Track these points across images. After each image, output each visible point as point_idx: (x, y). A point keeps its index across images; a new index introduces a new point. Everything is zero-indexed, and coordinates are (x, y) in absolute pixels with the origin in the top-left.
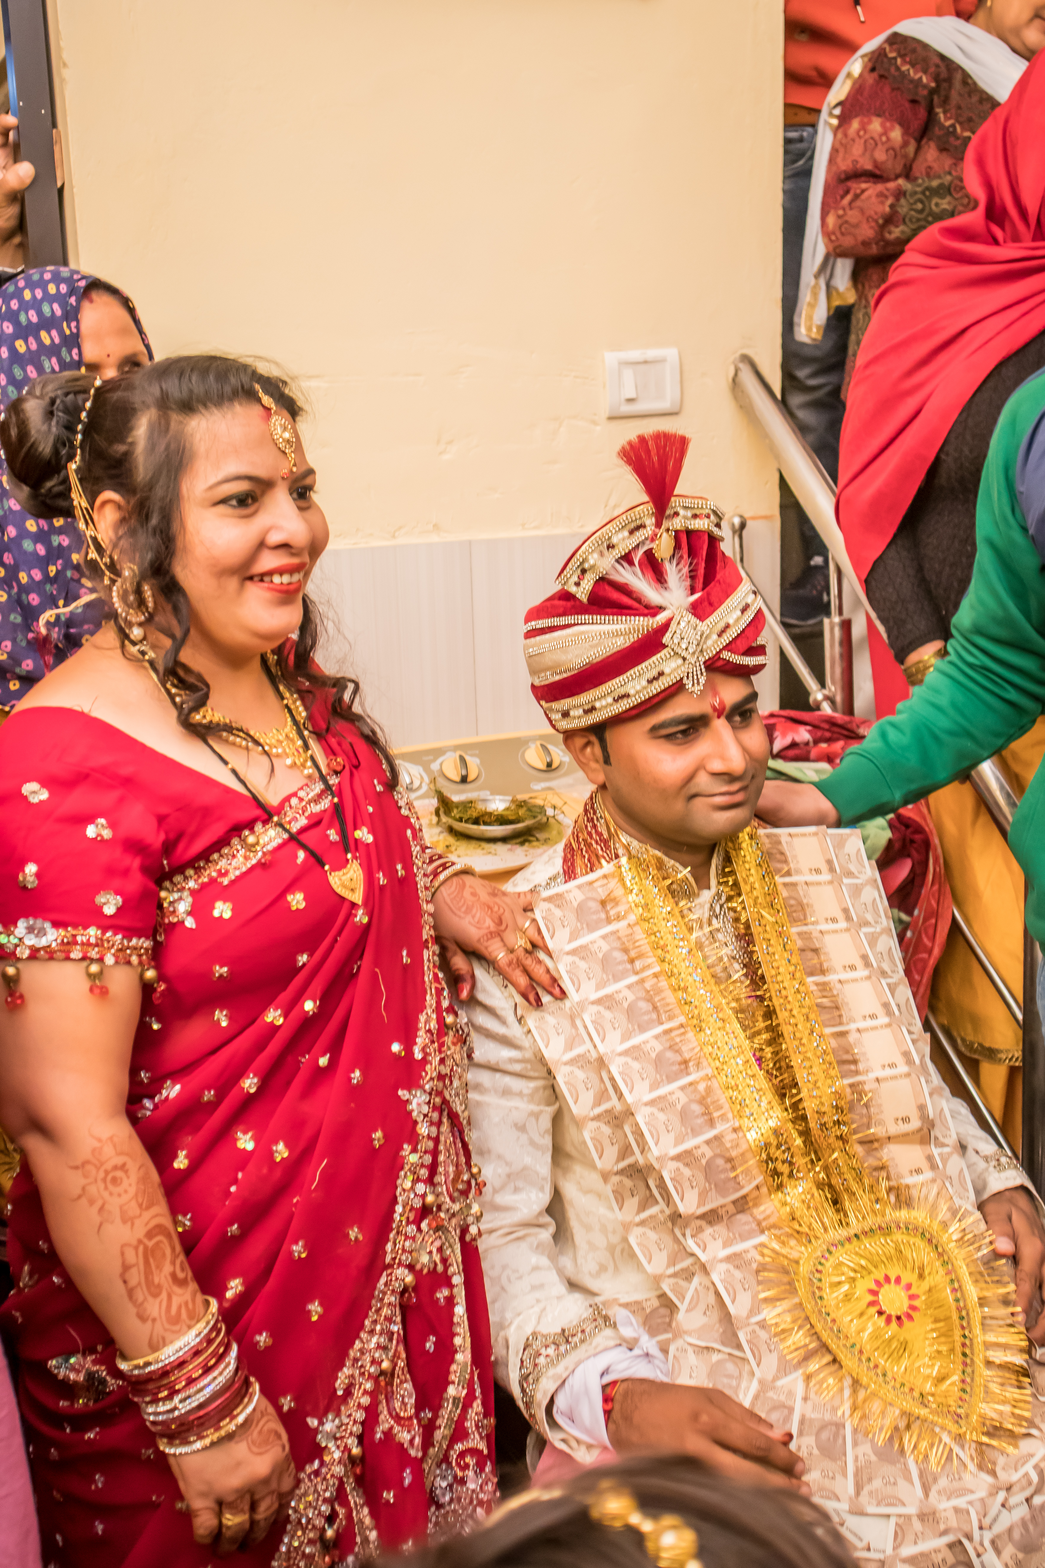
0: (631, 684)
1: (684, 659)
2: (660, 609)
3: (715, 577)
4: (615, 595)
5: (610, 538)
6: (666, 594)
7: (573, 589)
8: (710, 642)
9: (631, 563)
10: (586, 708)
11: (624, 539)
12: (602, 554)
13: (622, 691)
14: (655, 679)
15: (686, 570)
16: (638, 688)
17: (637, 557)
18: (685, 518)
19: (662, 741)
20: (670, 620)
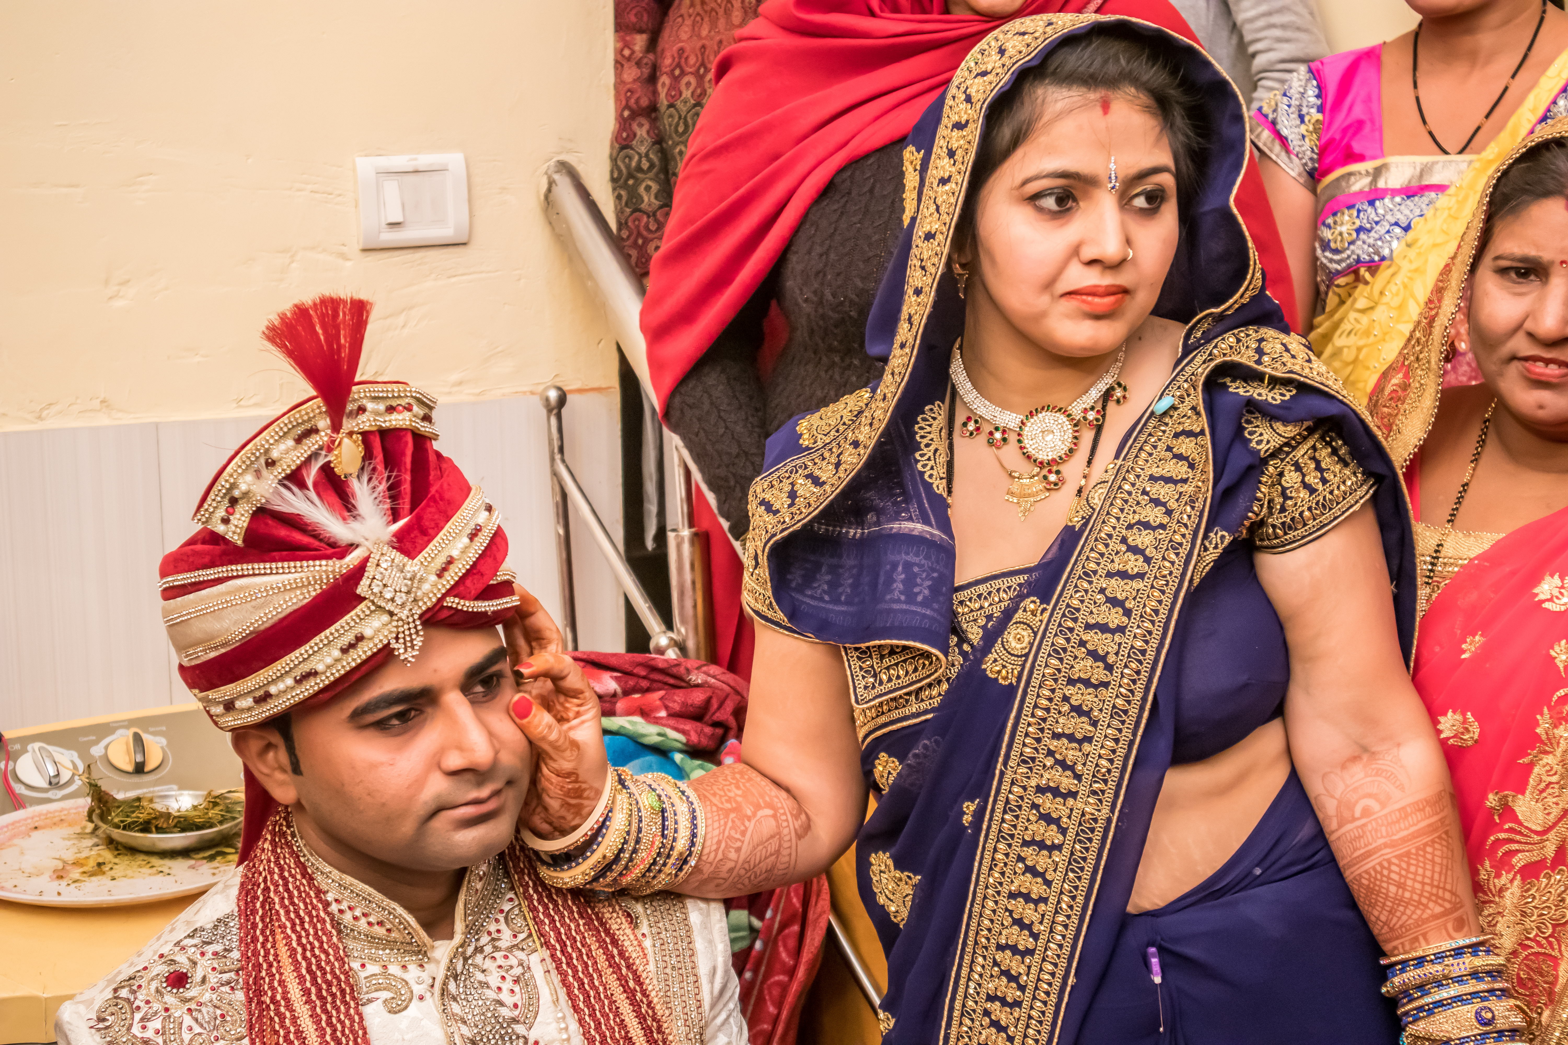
0: (317, 657)
1: (391, 614)
2: (351, 547)
3: (427, 491)
4: (283, 532)
5: (267, 451)
6: (355, 525)
7: (221, 529)
8: (426, 587)
9: (302, 485)
10: (258, 694)
11: (287, 452)
12: (258, 474)
13: (306, 668)
14: (352, 646)
15: (383, 487)
16: (329, 660)
17: (311, 475)
18: (377, 413)
19: (370, 733)
20: (366, 560)
